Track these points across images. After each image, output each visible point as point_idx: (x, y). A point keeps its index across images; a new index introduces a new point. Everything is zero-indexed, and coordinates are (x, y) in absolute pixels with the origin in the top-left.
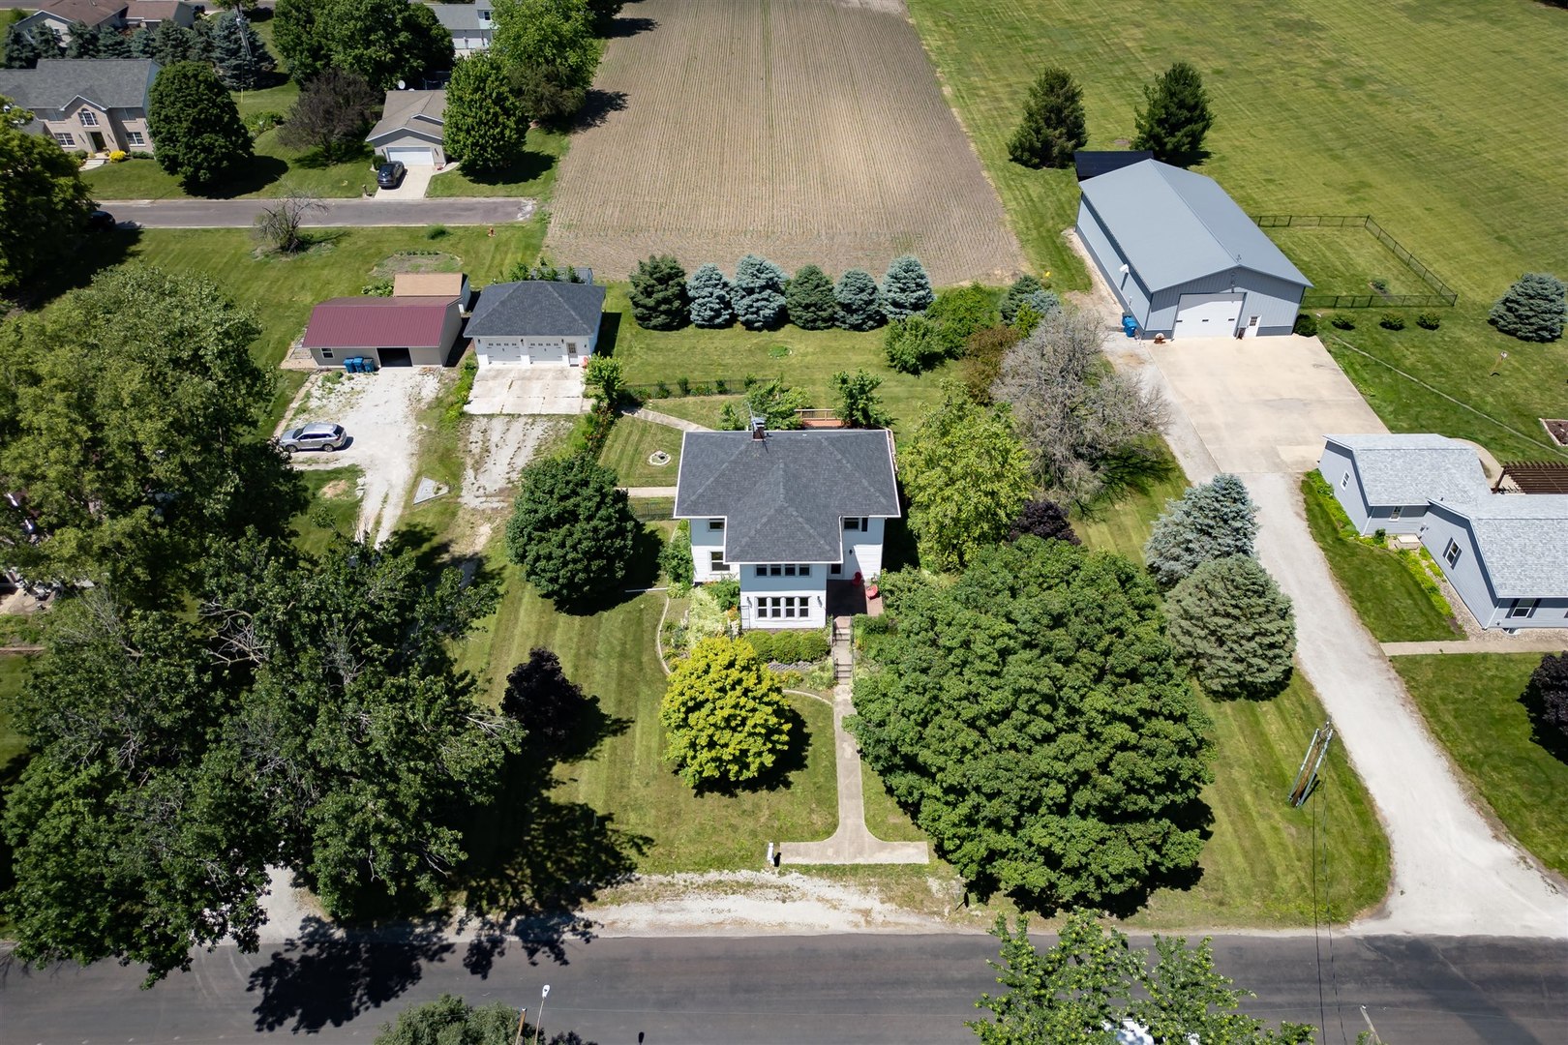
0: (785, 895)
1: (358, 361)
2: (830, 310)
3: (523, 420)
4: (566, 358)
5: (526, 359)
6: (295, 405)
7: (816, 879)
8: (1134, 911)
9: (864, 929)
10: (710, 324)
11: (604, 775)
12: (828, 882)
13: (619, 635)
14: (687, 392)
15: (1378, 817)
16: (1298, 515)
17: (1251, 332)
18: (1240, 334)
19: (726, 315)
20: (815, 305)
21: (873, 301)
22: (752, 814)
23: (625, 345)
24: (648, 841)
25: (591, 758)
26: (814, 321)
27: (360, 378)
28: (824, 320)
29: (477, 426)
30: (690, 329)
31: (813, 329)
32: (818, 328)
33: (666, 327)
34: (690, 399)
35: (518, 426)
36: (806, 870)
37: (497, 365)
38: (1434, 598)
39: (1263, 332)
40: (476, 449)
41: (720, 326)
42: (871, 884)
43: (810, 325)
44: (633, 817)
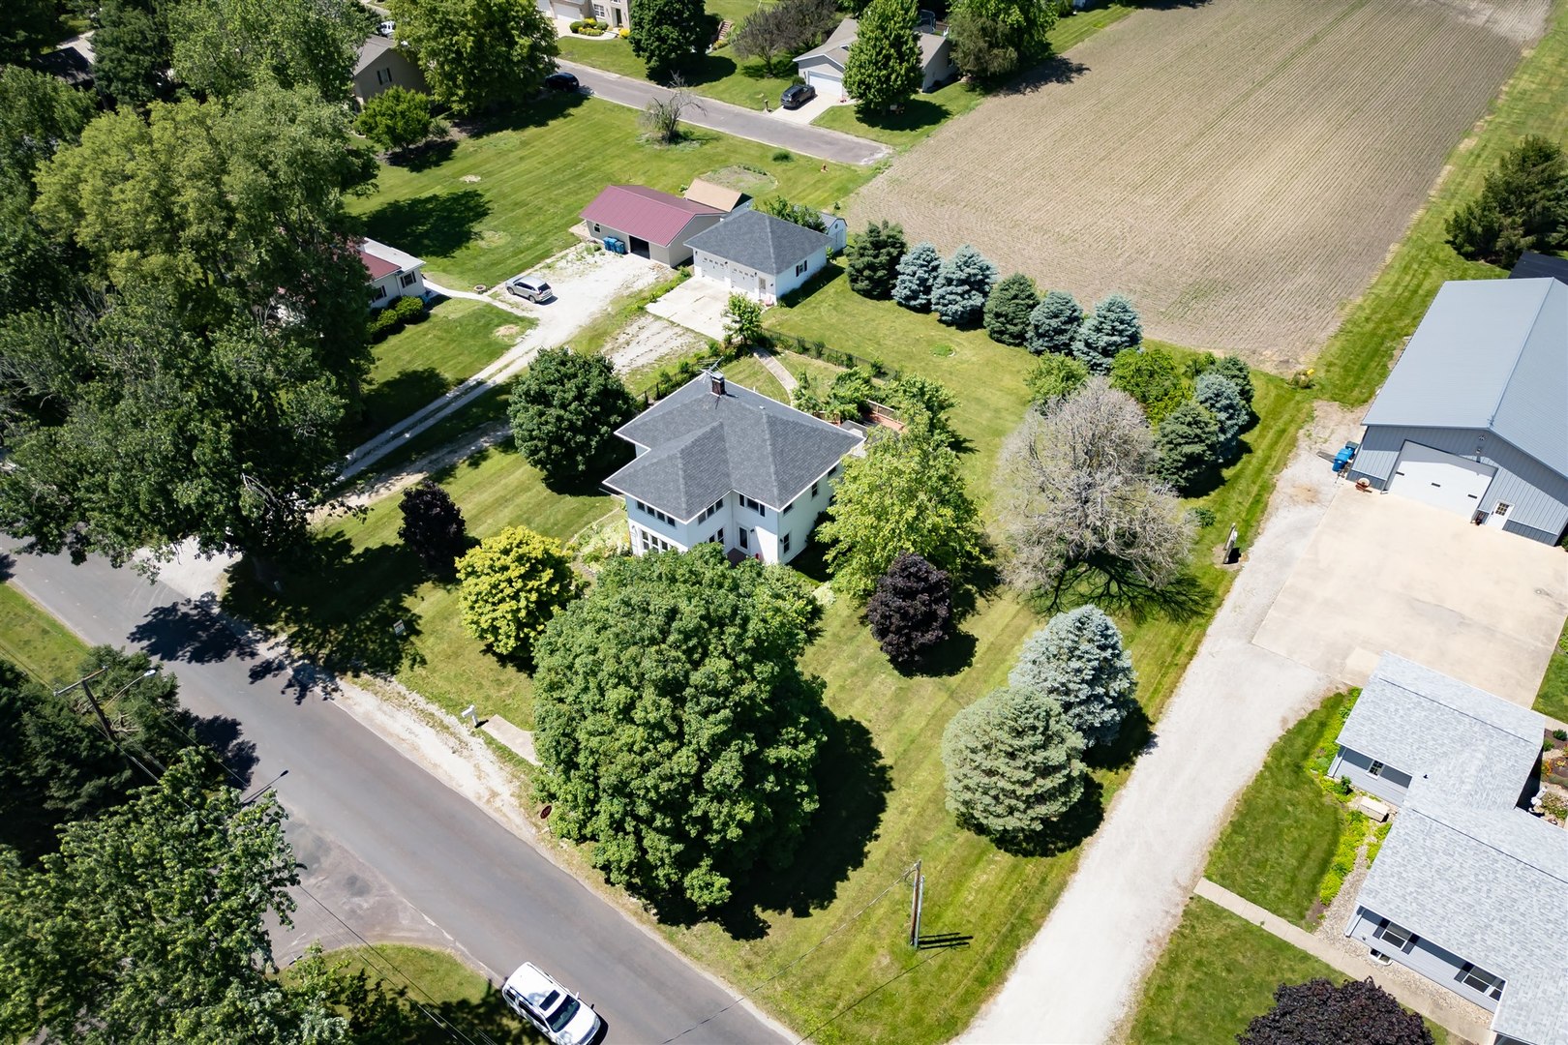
0: (460, 748)
1: (613, 241)
2: (1020, 327)
3: (677, 330)
4: (757, 290)
5: (728, 281)
6: (548, 261)
7: (490, 752)
8: (675, 923)
9: (481, 805)
10: (905, 303)
11: (444, 604)
12: (493, 758)
13: (560, 517)
14: (819, 355)
15: (984, 1007)
16: (1284, 721)
17: (1496, 522)
18: (1480, 519)
19: (922, 300)
20: (1006, 316)
21: (1066, 331)
22: (500, 684)
23: (823, 296)
24: (423, 662)
25: (449, 591)
26: (1002, 333)
27: (610, 254)
28: (1011, 335)
29: (642, 321)
30: (887, 303)
31: (999, 341)
32: (1003, 342)
33: (867, 294)
34: (819, 363)
35: (670, 332)
36: (490, 741)
37: (708, 280)
38: (1330, 878)
39: (1511, 527)
40: (622, 339)
41: (914, 309)
42: (518, 778)
43: (998, 336)
44: (431, 641)
